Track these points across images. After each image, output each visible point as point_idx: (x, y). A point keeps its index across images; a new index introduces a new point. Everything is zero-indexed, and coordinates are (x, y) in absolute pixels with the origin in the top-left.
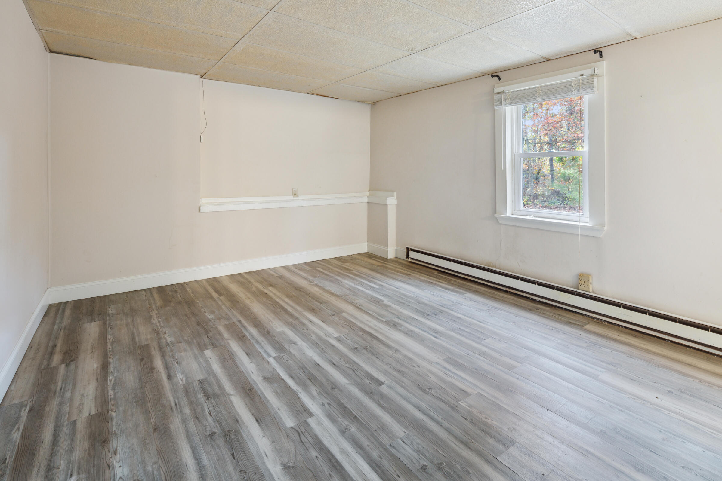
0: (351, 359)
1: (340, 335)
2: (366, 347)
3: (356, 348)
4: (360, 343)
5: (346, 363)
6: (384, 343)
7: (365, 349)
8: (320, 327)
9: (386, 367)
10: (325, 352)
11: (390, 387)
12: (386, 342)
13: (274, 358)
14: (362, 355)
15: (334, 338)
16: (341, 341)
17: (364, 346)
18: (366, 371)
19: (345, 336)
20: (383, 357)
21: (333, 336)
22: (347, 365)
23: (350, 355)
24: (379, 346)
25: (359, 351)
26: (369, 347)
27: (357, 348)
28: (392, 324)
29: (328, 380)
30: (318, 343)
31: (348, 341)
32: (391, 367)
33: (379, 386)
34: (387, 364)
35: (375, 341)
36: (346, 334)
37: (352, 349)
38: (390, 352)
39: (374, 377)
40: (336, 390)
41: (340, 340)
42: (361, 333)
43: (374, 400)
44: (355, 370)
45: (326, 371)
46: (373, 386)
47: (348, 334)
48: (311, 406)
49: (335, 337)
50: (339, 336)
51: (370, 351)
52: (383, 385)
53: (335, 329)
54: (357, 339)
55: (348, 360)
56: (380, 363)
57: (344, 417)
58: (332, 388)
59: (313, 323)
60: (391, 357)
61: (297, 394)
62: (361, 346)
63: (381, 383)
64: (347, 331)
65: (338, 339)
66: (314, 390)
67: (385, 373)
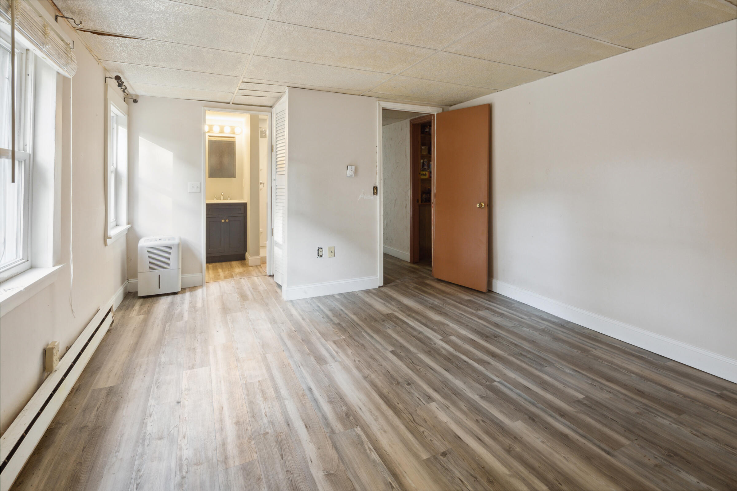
0: (415, 373)
1: (428, 405)
2: (397, 385)
3: (409, 384)
4: (404, 391)
5: (420, 369)
6: (375, 389)
7: (399, 383)
8: (459, 423)
9: (384, 363)
10: (443, 382)
11: (386, 349)
12: (373, 389)
13: (495, 381)
14: (404, 376)
15: (436, 401)
16: (427, 395)
17: (399, 386)
18: (402, 361)
19: (420, 403)
20: (383, 371)
21: (437, 404)
22: (419, 368)
23: (415, 377)
24: (382, 385)
25: (406, 381)
26: (394, 385)
27: (407, 385)
28: (351, 418)
29: (434, 357)
30: (454, 395)
31: (417, 395)
32: (379, 362)
33: (394, 350)
34: (382, 365)
35: (385, 391)
36: (419, 406)
37: (413, 384)
38: (373, 376)
39: (397, 357)
40: (427, 350)
41: (427, 397)
42: (400, 406)
43: (400, 343)
44: (411, 363)
45: (437, 364)
46: (398, 351)
47: (418, 406)
48: (442, 343)
49: (434, 402)
50: (428, 403)
51: (394, 380)
52: (391, 350)
53: (436, 417)
54: (407, 398)
55: (418, 372)
56: (388, 367)
57: (421, 338)
58: (430, 352)
59: (475, 435)
60: (375, 371)
61: (455, 350)
62: (402, 386)
63: (392, 352)
64: (419, 411)
65: (430, 399)
66: (444, 352)
67: (386, 358)
